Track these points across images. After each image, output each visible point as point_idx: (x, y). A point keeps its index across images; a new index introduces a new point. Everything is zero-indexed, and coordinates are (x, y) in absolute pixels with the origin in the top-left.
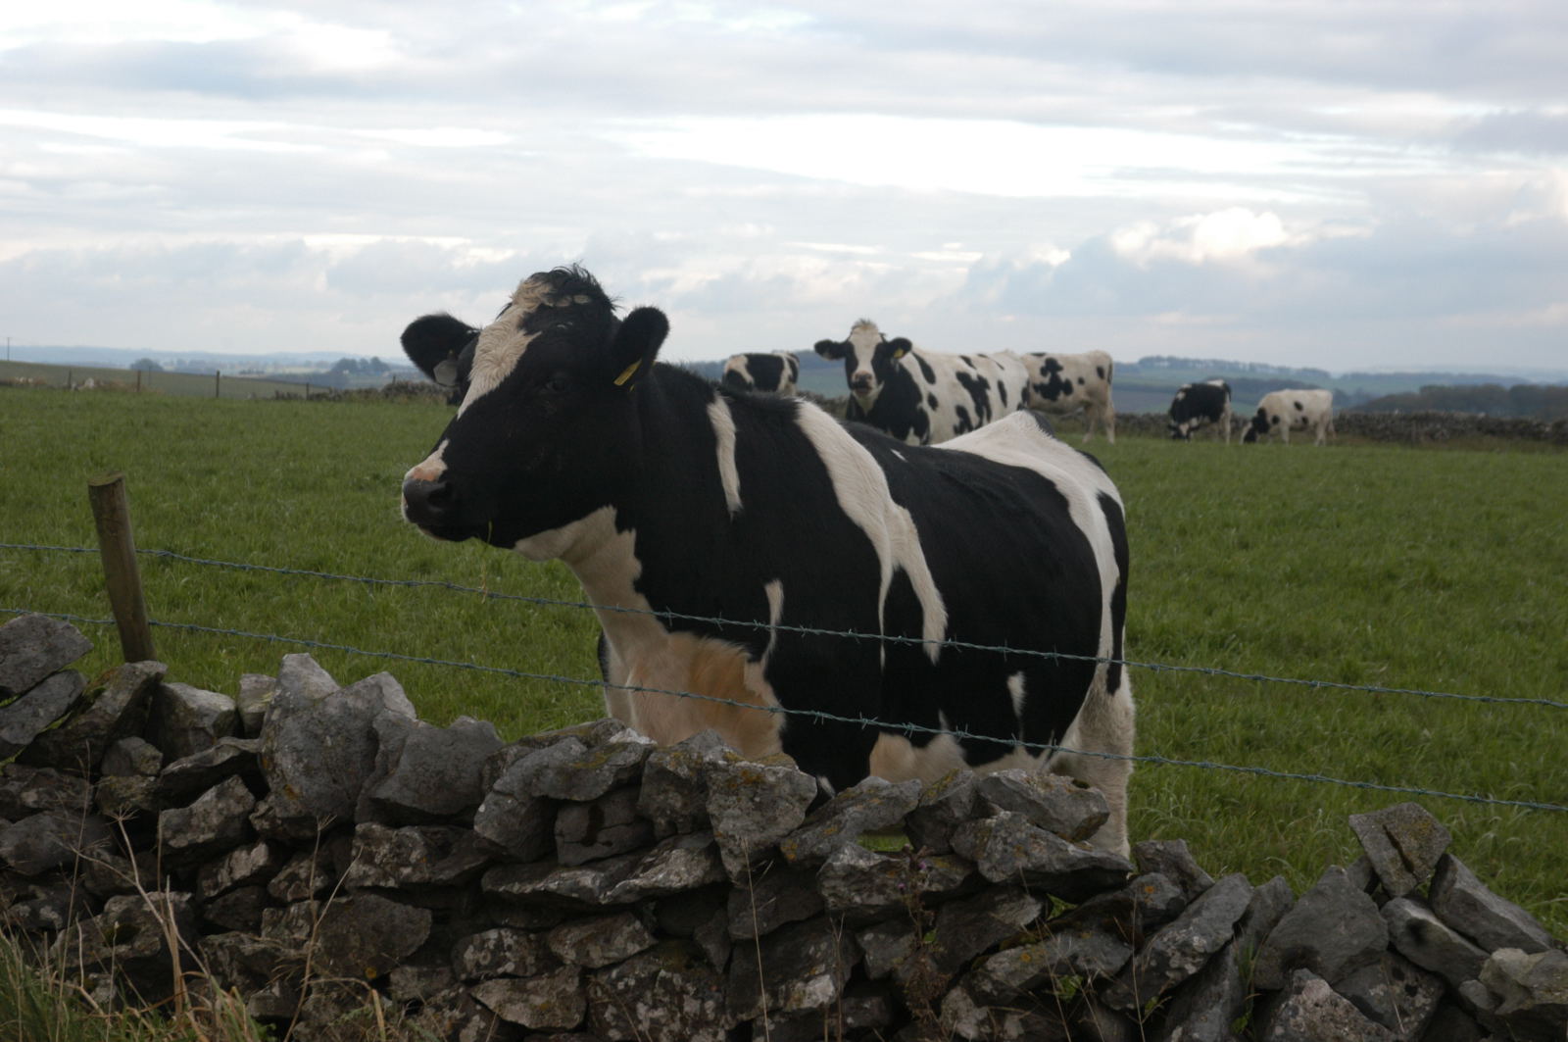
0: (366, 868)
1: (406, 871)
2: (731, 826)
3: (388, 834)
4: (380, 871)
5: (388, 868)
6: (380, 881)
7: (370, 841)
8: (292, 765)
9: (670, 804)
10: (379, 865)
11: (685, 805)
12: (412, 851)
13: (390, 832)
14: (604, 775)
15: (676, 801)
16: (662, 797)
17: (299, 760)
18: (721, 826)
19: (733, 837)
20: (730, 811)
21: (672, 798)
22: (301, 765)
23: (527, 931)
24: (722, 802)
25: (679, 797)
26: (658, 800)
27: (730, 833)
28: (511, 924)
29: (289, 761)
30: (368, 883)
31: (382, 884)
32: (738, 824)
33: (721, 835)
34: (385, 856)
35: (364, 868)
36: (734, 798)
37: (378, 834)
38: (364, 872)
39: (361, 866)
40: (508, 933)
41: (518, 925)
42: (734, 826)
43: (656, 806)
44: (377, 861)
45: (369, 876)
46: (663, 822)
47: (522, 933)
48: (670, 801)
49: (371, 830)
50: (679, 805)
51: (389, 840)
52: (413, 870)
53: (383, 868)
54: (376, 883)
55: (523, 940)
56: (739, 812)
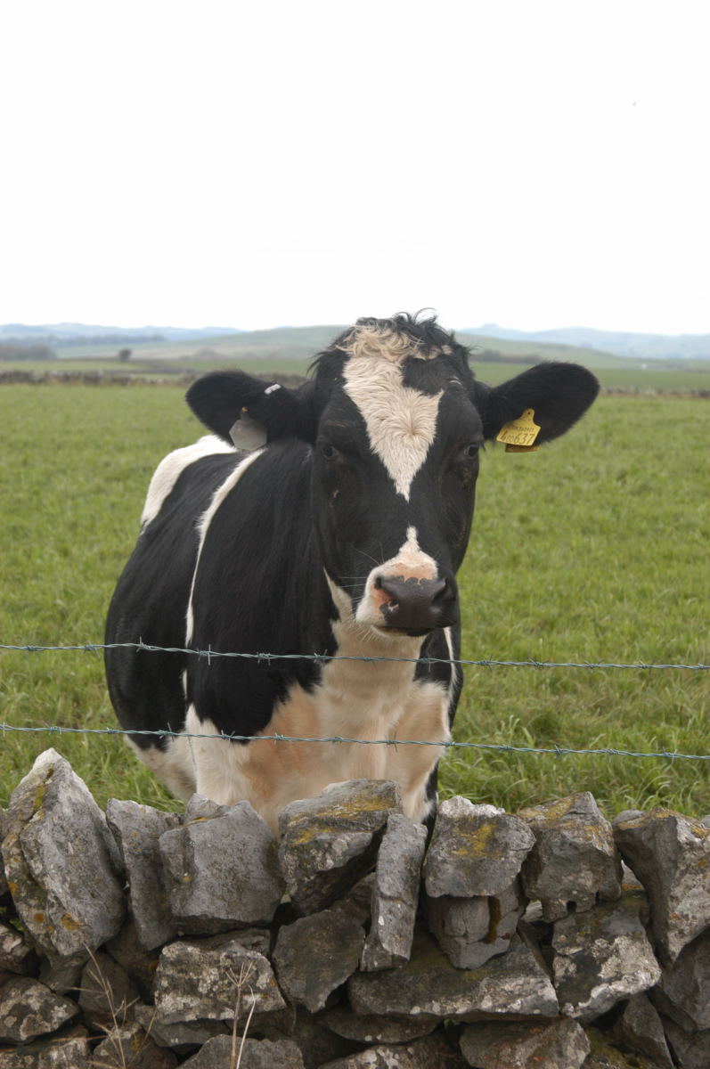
0: (187, 1000)
1: (253, 999)
2: (688, 906)
3: (210, 956)
4: (206, 1001)
5: (222, 998)
6: (207, 1015)
7: (184, 967)
8: (62, 887)
9: (578, 885)
10: (207, 996)
11: (596, 882)
12: (258, 976)
13: (213, 953)
14: (512, 862)
15: (587, 880)
16: (571, 878)
17: (64, 881)
18: (679, 907)
19: (687, 915)
20: (695, 890)
21: (583, 878)
22: (67, 885)
23: (405, 1044)
24: (690, 883)
25: (590, 875)
26: (566, 881)
27: (685, 913)
28: (385, 1040)
29: (58, 884)
30: (191, 1017)
31: (212, 1016)
32: (696, 902)
33: (677, 917)
34: (215, 983)
35: (183, 1001)
36: (701, 875)
37: (197, 958)
38: (184, 1004)
39: (179, 999)
40: (388, 1052)
41: (392, 1040)
42: (691, 905)
43: (561, 887)
44: (202, 989)
45: (191, 1009)
46: (564, 903)
47: (400, 1048)
48: (580, 880)
49: (187, 954)
50: (589, 883)
51: (216, 963)
52: (265, 998)
53: (214, 999)
54: (203, 1016)
55: (404, 1057)
56: (701, 889)
